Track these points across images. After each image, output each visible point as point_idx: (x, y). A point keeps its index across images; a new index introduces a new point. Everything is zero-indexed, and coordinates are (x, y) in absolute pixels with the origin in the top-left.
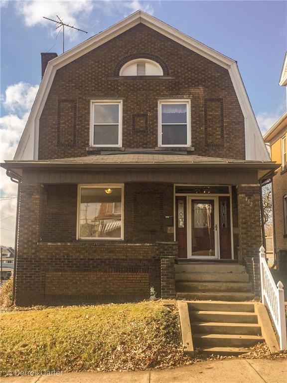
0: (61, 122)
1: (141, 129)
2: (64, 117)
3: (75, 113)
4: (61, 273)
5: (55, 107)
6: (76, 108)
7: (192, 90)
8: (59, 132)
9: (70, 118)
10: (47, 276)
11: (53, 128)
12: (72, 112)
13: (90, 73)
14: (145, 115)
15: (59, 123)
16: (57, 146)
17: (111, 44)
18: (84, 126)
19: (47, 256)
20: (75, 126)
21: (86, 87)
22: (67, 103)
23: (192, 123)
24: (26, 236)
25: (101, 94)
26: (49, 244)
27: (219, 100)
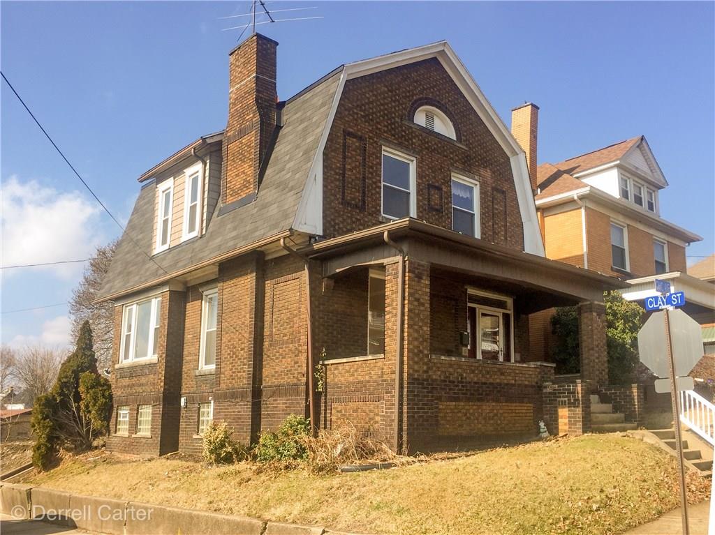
0: (348, 167)
1: (436, 207)
2: (350, 161)
3: (364, 159)
4: (454, 403)
5: (339, 140)
6: (365, 150)
7: (482, 172)
8: (344, 181)
9: (357, 164)
10: (441, 407)
11: (336, 174)
12: (359, 155)
13: (382, 105)
14: (439, 189)
15: (344, 169)
16: (342, 204)
17: (406, 71)
18: (375, 183)
19: (440, 376)
20: (364, 179)
21: (378, 123)
22: (355, 140)
23: (482, 214)
24: (416, 343)
25: (395, 141)
26: (443, 358)
27: (503, 192)
